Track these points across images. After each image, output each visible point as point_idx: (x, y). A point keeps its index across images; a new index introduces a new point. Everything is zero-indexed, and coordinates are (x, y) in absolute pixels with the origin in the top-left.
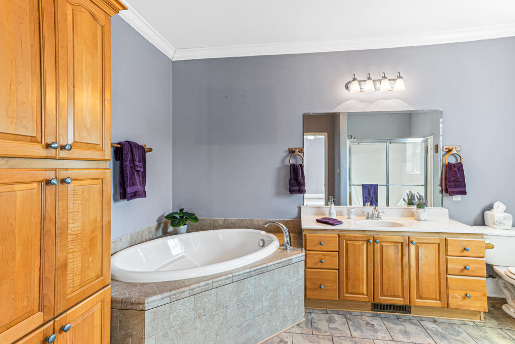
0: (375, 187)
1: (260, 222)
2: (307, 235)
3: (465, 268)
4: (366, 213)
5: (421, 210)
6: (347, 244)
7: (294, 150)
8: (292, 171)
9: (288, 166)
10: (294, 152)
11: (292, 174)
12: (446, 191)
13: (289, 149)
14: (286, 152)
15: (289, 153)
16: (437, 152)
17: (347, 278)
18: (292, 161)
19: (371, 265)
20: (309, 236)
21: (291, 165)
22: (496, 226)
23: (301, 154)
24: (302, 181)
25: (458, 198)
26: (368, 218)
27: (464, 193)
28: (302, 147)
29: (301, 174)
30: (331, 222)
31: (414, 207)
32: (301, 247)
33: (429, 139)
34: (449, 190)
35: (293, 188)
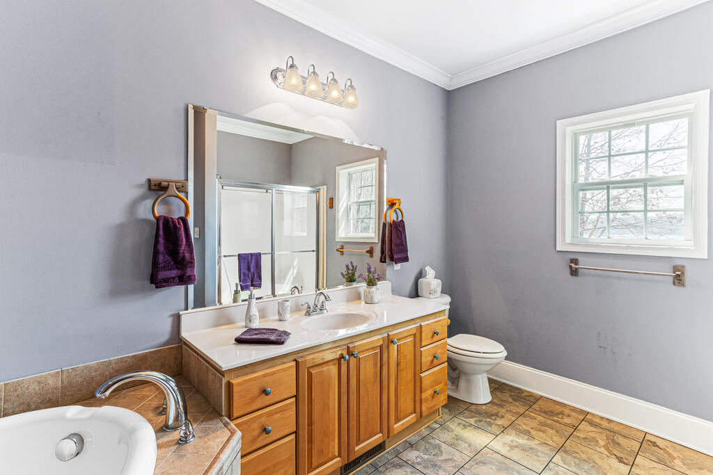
0: (257, 257)
1: (50, 382)
2: (234, 382)
3: (435, 357)
4: (306, 306)
5: (374, 289)
6: (310, 375)
7: (164, 184)
8: (161, 232)
9: (146, 221)
10: (165, 189)
11: (161, 240)
12: (392, 259)
13: (149, 180)
14: (141, 186)
15: (150, 189)
16: (332, 207)
17: (311, 441)
18: (159, 210)
19: (344, 398)
20: (239, 384)
21: (158, 219)
22: (432, 296)
23: (182, 195)
24: (187, 255)
25: (398, 267)
26: (308, 314)
27: (406, 259)
28: (182, 178)
29: (184, 239)
30: (273, 338)
31: (362, 286)
32: (219, 415)
33: (322, 190)
34: (396, 256)
35: (162, 275)
